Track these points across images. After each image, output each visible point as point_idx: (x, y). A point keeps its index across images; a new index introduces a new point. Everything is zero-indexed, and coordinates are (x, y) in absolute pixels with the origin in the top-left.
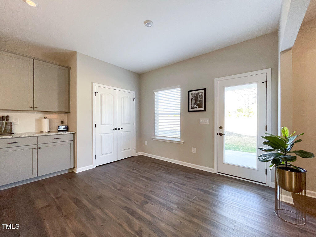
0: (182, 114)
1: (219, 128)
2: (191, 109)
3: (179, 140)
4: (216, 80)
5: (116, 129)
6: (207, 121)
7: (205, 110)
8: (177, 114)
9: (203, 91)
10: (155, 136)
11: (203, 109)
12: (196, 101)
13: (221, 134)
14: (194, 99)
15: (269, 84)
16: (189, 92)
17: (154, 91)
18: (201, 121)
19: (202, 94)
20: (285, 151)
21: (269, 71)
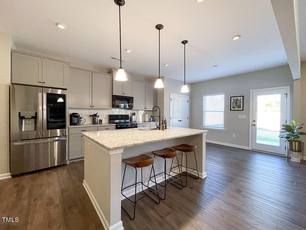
0: (225, 112)
1: (253, 121)
2: (232, 109)
3: (223, 129)
4: (251, 91)
5: (179, 121)
6: (245, 117)
7: (243, 110)
8: (222, 112)
9: (242, 97)
10: (203, 126)
11: (242, 109)
12: (236, 104)
13: (254, 125)
14: (235, 102)
15: (289, 95)
16: (231, 97)
17: (203, 95)
18: (240, 117)
19: (241, 99)
20: (294, 133)
21: (288, 87)
